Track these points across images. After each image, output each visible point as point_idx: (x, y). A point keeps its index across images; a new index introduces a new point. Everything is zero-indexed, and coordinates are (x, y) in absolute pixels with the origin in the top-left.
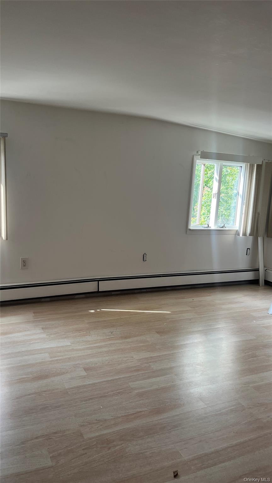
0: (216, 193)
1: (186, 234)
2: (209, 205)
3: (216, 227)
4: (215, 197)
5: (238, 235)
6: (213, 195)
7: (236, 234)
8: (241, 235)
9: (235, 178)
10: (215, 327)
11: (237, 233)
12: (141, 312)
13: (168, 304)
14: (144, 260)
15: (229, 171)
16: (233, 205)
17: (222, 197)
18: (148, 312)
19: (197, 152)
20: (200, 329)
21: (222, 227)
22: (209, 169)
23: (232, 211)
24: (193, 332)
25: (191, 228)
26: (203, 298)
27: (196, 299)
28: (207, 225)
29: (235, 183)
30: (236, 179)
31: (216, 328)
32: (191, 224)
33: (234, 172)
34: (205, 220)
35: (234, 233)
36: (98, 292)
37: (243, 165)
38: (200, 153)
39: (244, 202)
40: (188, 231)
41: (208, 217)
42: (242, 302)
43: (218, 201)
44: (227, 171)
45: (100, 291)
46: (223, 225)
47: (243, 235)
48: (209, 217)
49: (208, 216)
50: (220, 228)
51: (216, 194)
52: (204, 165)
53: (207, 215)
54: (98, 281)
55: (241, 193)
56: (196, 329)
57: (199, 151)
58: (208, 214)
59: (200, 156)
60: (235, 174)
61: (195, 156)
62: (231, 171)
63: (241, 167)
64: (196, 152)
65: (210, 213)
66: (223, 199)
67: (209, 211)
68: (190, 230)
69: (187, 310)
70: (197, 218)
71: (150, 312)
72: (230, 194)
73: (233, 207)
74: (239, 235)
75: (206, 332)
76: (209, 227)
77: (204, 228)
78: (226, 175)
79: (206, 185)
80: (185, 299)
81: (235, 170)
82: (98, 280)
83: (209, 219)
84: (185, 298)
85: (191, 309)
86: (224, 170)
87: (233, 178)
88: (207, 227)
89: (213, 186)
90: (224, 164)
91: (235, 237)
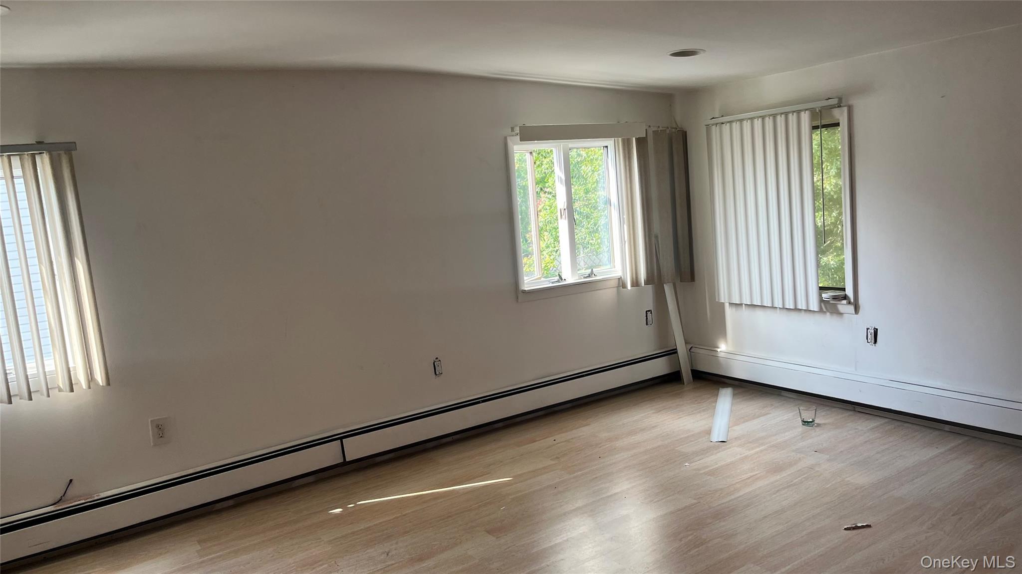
0: (565, 207)
1: (517, 301)
2: (556, 229)
3: (577, 278)
4: (564, 216)
5: (623, 288)
6: (559, 214)
7: (618, 287)
8: (629, 287)
9: (598, 167)
10: (609, 494)
11: (621, 283)
12: (446, 492)
13: (501, 462)
14: (437, 373)
15: (583, 153)
16: (602, 222)
17: (578, 209)
18: (464, 489)
19: (512, 129)
20: (580, 503)
21: (589, 276)
22: (542, 155)
23: (603, 234)
24: (565, 514)
25: (526, 289)
26: (574, 431)
27: (561, 437)
28: (558, 277)
29: (600, 177)
30: (600, 168)
31: (611, 496)
32: (524, 281)
33: (594, 155)
34: (552, 257)
35: (614, 283)
36: (345, 463)
37: (610, 142)
38: (517, 130)
39: (623, 218)
40: (520, 296)
41: (556, 252)
42: (655, 426)
43: (572, 223)
44: (579, 155)
45: (347, 460)
46: (590, 271)
47: (632, 286)
48: (558, 252)
49: (557, 248)
50: (585, 277)
51: (565, 209)
52: (531, 153)
53: (555, 247)
54: (341, 439)
55: (614, 199)
56: (570, 507)
57: (516, 126)
58: (556, 245)
59: (518, 137)
60: (596, 160)
61: (508, 138)
62: (587, 153)
63: (607, 147)
64: (510, 130)
65: (559, 243)
66: (580, 213)
67: (557, 239)
68: (524, 292)
69: (544, 468)
70: (535, 257)
71: (466, 488)
72: (594, 201)
73: (603, 225)
74: (624, 286)
75: (592, 510)
76: (562, 279)
77: (553, 283)
78: (578, 162)
79: (541, 189)
80: (537, 443)
81: (595, 152)
82: (341, 437)
83: (559, 255)
84: (537, 439)
85: (553, 462)
86: (573, 153)
87: (595, 168)
88: (558, 281)
89: (557, 192)
90: (570, 146)
91: (618, 292)
